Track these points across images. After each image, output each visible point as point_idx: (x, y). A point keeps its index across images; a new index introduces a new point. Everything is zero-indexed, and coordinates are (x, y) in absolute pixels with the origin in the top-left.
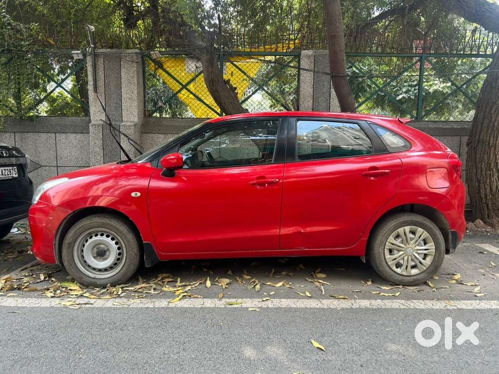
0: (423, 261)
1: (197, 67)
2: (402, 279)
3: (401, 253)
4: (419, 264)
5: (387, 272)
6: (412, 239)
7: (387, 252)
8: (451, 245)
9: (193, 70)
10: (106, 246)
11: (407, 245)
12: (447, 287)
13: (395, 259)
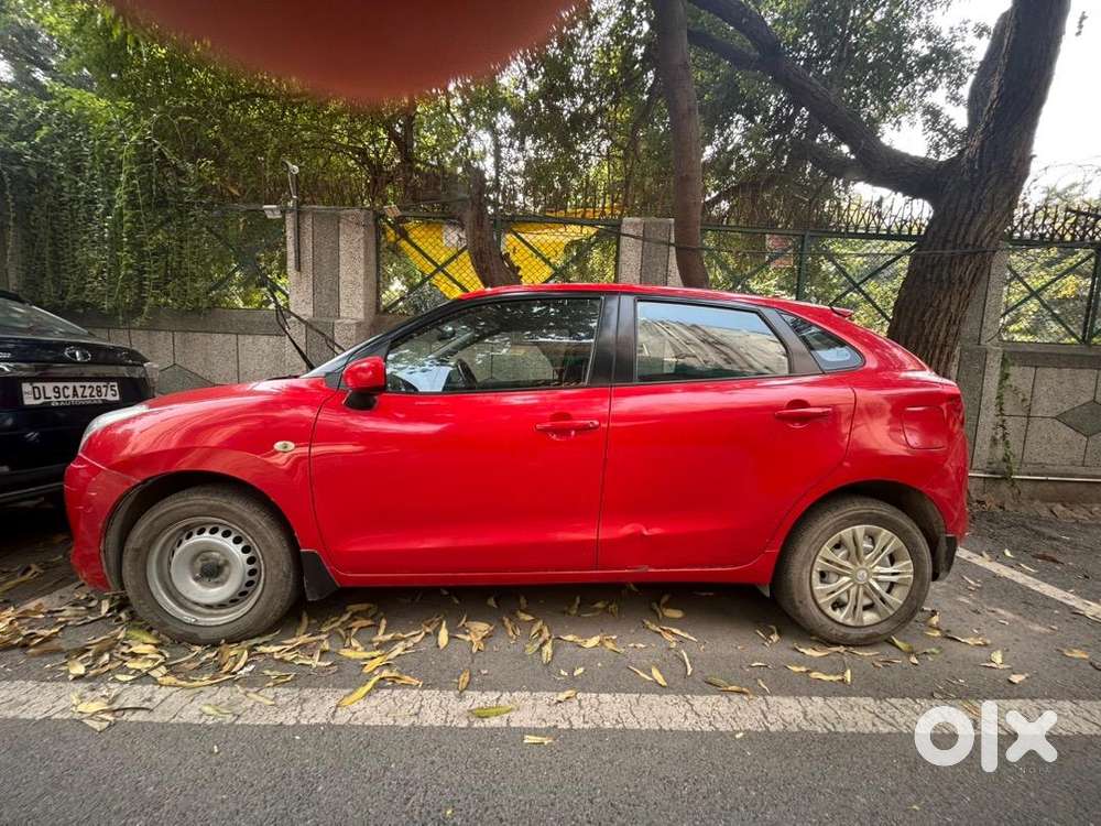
0: (887, 597)
1: (460, 239)
2: (845, 634)
3: (846, 579)
4: (879, 603)
5: (814, 619)
6: (868, 551)
7: (816, 576)
8: (943, 564)
9: (454, 242)
10: (223, 555)
11: (858, 563)
12: (933, 650)
13: (832, 592)
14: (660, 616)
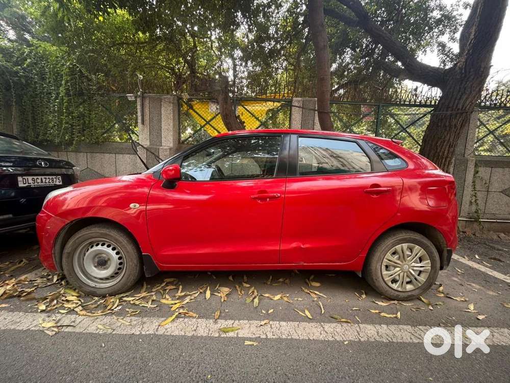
0: (418, 277)
1: (217, 109)
2: (397, 295)
3: (398, 269)
4: (414, 281)
5: (383, 288)
6: (409, 256)
7: (383, 268)
8: (445, 262)
9: (214, 110)
10: (107, 255)
11: (404, 262)
12: (440, 303)
13: (391, 275)
14: (310, 285)
